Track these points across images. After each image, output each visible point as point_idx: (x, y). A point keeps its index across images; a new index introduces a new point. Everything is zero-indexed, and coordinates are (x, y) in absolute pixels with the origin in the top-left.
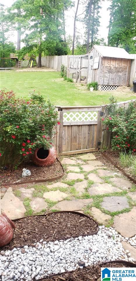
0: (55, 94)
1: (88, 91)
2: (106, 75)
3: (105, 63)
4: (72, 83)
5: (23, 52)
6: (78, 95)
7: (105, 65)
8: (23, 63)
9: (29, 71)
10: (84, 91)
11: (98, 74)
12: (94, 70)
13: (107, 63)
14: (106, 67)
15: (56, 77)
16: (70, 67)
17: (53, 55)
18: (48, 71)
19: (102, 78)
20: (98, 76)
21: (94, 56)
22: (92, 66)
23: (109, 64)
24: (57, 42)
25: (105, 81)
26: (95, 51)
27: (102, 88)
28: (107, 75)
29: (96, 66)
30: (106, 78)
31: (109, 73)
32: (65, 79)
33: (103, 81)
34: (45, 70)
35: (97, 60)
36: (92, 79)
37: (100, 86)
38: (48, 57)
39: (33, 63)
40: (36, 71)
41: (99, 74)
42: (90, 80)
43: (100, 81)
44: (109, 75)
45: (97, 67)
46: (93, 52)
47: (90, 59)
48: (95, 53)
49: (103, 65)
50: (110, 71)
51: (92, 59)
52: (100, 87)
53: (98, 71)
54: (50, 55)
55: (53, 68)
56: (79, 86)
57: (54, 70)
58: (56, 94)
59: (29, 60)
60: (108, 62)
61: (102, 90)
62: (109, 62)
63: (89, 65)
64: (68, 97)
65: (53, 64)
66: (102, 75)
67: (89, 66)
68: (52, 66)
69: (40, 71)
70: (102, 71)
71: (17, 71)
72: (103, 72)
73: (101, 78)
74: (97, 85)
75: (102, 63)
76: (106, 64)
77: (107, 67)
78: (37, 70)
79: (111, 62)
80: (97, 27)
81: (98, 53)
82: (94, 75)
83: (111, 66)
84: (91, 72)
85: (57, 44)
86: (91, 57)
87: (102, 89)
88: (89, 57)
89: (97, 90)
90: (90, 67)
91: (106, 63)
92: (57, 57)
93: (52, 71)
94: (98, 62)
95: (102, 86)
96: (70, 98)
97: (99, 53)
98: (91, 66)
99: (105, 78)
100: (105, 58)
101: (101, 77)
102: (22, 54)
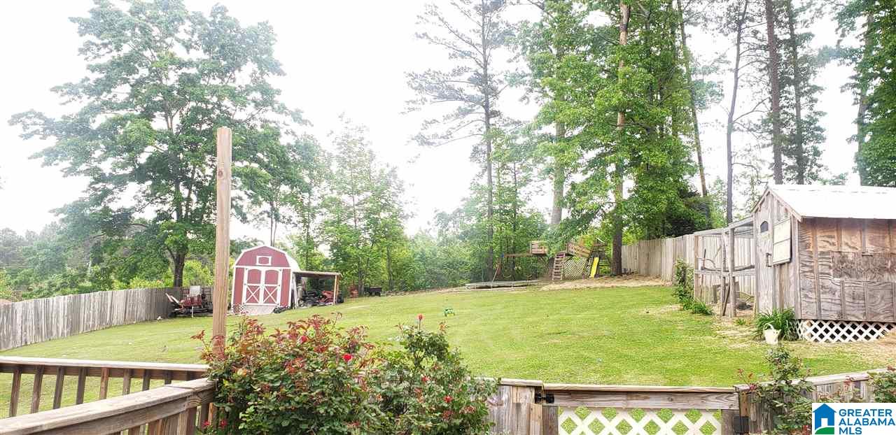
0: (626, 352)
1: (757, 345)
2: (828, 283)
3: (815, 240)
4: (707, 318)
5: (560, 235)
6: (711, 355)
7: (815, 246)
8: (569, 266)
9: (578, 287)
10: (743, 341)
11: (792, 279)
12: (777, 269)
13: (827, 239)
14: (822, 253)
15: (660, 303)
16: (700, 265)
17: (659, 237)
18: (640, 285)
19: (810, 295)
20: (792, 290)
21: (773, 221)
22: (768, 254)
23: (834, 244)
24: (668, 199)
25: (824, 305)
26: (775, 203)
27: (815, 330)
28: (833, 282)
29: (781, 254)
30: (829, 296)
31: (840, 276)
32: (687, 307)
33: (815, 306)
34: (632, 283)
35: (783, 231)
36: (774, 300)
37: (805, 324)
38: (643, 243)
39: (598, 265)
40: (602, 288)
41: (796, 280)
42: (766, 305)
43: (804, 304)
44: (842, 282)
45: (786, 257)
46: (769, 207)
47: (762, 232)
48: (775, 212)
49: (807, 246)
50: (843, 268)
51: (767, 230)
52: (805, 330)
53: (792, 272)
54: (649, 238)
55: (658, 277)
56: (730, 325)
57: (661, 283)
58: (632, 353)
59: (588, 255)
60: (829, 237)
61: (816, 340)
62: (833, 237)
63: (759, 252)
64: (670, 365)
65: (658, 263)
66: (809, 282)
67: (760, 254)
68: (654, 270)
69: (612, 287)
70: (807, 269)
71: (545, 288)
72: (812, 271)
73: (806, 296)
74: (792, 320)
75: (801, 240)
76: (820, 244)
77: (828, 253)
78: (603, 285)
79: (839, 237)
80: (817, 145)
81: (786, 209)
82: (780, 284)
83: (845, 249)
84: (767, 275)
85: (671, 203)
86: (764, 226)
87: (816, 336)
88: (758, 225)
89: (795, 337)
90: (763, 259)
91: (821, 242)
92: (669, 241)
93: (656, 284)
94: (789, 237)
95: (816, 325)
96: (678, 365)
97: (789, 209)
98: (765, 256)
99: (825, 293)
100: (811, 224)
101: (805, 292)
102: (559, 238)
